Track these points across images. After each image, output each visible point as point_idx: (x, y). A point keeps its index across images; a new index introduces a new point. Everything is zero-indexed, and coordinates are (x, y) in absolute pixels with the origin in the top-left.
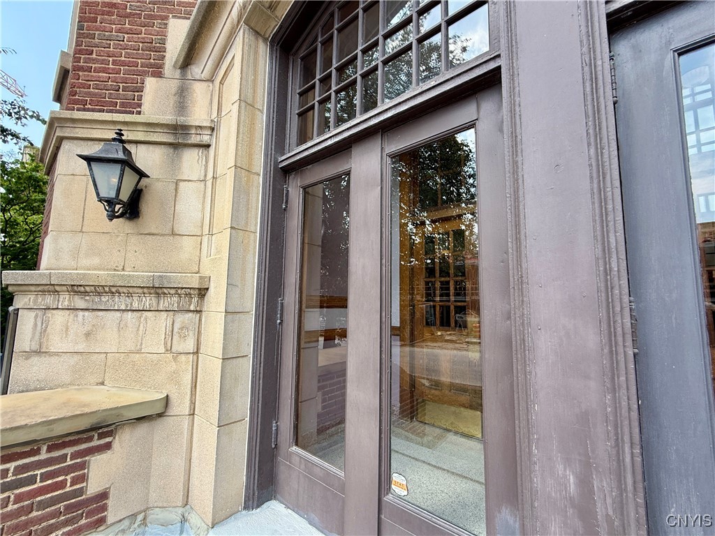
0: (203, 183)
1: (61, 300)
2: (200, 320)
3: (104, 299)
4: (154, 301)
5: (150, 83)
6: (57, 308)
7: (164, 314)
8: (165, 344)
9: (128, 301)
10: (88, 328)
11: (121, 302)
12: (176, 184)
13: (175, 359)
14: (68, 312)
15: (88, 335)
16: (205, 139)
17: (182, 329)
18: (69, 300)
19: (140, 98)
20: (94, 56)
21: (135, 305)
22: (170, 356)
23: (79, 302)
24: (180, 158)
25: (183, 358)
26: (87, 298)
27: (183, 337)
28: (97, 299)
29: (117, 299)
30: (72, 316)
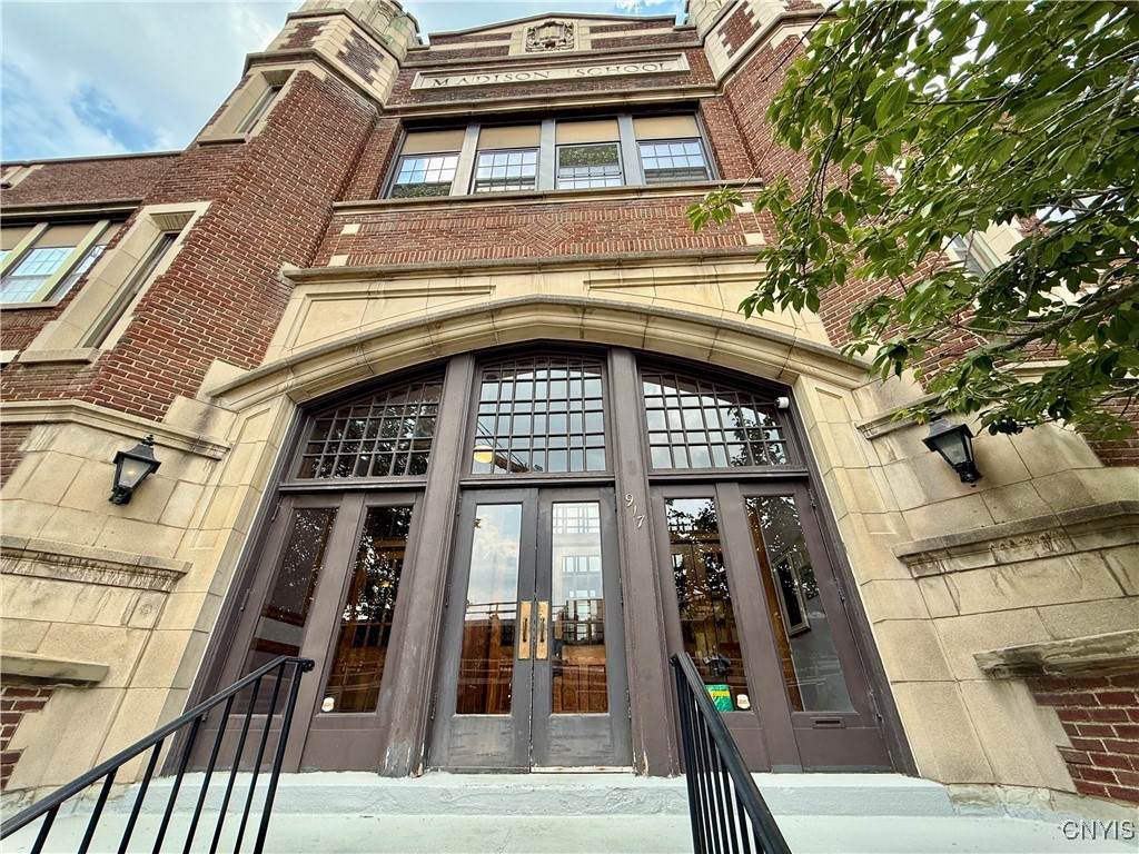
0: (202, 488)
1: (19, 566)
2: (166, 600)
3: (71, 570)
4: (127, 578)
5: (180, 400)
6: (11, 574)
7: (132, 591)
8: (124, 617)
9: (99, 575)
10: (38, 596)
11: (90, 575)
12: (177, 483)
13: (128, 633)
14: (21, 578)
15: (36, 603)
16: (219, 454)
17: (145, 606)
18: (30, 567)
19: (166, 408)
20: (133, 366)
21: (105, 580)
22: (124, 630)
23: (42, 570)
24: (187, 464)
25: (138, 632)
26: (53, 567)
27: (144, 614)
28: (63, 569)
29: (86, 572)
30: (25, 582)
